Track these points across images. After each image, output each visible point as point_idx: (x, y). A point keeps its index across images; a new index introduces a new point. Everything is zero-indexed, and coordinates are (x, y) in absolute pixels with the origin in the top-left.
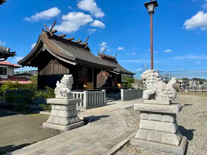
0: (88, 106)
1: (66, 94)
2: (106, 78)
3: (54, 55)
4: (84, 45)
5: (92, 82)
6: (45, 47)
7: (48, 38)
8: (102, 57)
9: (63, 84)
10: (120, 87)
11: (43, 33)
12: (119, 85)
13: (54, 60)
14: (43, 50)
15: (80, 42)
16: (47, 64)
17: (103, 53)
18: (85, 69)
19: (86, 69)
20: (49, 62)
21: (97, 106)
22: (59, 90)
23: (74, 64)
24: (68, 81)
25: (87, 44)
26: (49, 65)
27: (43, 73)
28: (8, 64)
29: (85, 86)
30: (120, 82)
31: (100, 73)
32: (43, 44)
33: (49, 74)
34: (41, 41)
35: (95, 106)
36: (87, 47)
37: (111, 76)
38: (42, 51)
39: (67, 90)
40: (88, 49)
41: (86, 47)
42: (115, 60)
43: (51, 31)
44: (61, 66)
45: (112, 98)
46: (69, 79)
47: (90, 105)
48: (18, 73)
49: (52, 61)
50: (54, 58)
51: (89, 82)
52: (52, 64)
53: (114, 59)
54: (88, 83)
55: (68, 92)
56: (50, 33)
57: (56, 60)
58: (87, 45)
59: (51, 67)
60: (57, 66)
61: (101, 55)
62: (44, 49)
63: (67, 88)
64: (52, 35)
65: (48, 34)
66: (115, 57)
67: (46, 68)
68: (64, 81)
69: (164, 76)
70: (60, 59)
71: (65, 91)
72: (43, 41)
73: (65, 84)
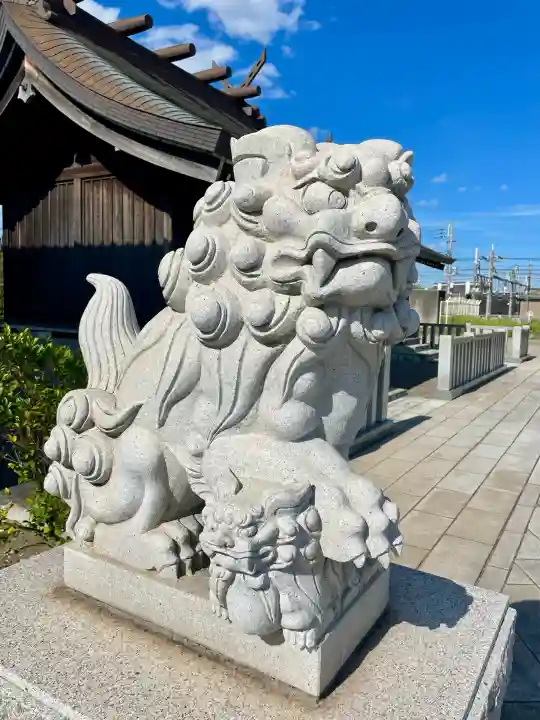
3: (85, 123)
4: (239, 101)
7: (51, 21)
13: (83, 160)
14: (23, 96)
15: (222, 78)
16: (51, 185)
20: (59, 172)
23: (211, 175)
25: (257, 92)
26: (55, 195)
27: (28, 238)
32: (20, 55)
33: (62, 245)
34: (10, 39)
36: (256, 112)
38: (16, 101)
41: (248, 111)
44: (126, 197)
49: (75, 165)
52: (77, 184)
57: (95, 163)
59: (66, 202)
60: (102, 193)
62: (25, 90)
64: (70, 8)
67: (45, 207)
68: (251, 268)
69: (508, 278)
70: (117, 149)
71: (273, 540)
72: (19, 41)
73: (268, 342)
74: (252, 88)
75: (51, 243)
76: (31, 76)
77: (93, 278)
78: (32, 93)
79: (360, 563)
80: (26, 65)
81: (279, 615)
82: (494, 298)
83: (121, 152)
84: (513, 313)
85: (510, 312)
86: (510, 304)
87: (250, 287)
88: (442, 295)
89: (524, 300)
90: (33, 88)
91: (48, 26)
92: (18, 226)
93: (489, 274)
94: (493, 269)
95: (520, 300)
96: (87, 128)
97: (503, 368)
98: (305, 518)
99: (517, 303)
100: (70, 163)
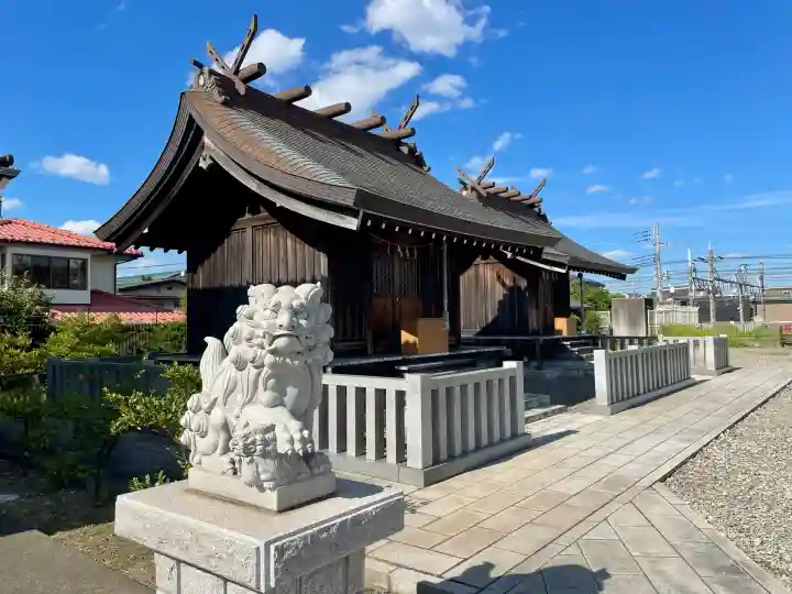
0: (436, 461)
1: (267, 468)
2: (500, 293)
3: (253, 185)
4: (397, 142)
5: (439, 314)
6: (212, 151)
7: (225, 103)
8: (480, 196)
9: (240, 365)
10: (565, 334)
11: (201, 82)
12: (561, 324)
13: (255, 211)
14: (203, 165)
15: (377, 126)
16: (227, 233)
17: (480, 178)
18: (404, 250)
19: (411, 250)
20: (234, 222)
21: (482, 455)
22: (217, 415)
23: (352, 224)
24: (281, 342)
25: (413, 133)
26: (235, 236)
27: (209, 279)
28: (89, 245)
29: (406, 337)
30: (564, 310)
31: (471, 272)
32: (199, 133)
34: (191, 120)
35: (473, 459)
36: (412, 151)
37: (523, 283)
38: (197, 168)
39: (271, 428)
40: (416, 160)
41: (405, 150)
42: (536, 209)
43: (237, 72)
44: (289, 242)
45: (547, 398)
46: (292, 327)
47: (444, 455)
48: (149, 279)
49: (248, 216)
50: (255, 202)
51: (427, 314)
52: (249, 230)
53: (532, 206)
54: (422, 323)
55: (283, 447)
56: (233, 77)
57: (264, 214)
58: (409, 141)
59: (241, 247)
60: (269, 239)
61: (473, 189)
62: (204, 159)
63: (277, 403)
64: (241, 89)
65: (224, 84)
66: (537, 198)
67: (223, 251)
68: (249, 340)
69: (734, 279)
70: (278, 205)
71: (254, 443)
72: (198, 121)
73: (256, 367)
74: (408, 130)
75: (227, 283)
76: (209, 148)
77: (208, 339)
78: (210, 162)
79: (289, 453)
80: (206, 140)
81: (259, 474)
82: (720, 302)
83: (281, 207)
84: (745, 320)
85: (742, 319)
86: (741, 308)
87: (251, 347)
88: (649, 303)
89: (760, 303)
90: (211, 158)
91: (223, 108)
92: (200, 270)
93: (708, 276)
94: (713, 271)
95: (754, 302)
96: (254, 188)
97: (688, 382)
98: (269, 436)
99: (753, 306)
100: (243, 215)
